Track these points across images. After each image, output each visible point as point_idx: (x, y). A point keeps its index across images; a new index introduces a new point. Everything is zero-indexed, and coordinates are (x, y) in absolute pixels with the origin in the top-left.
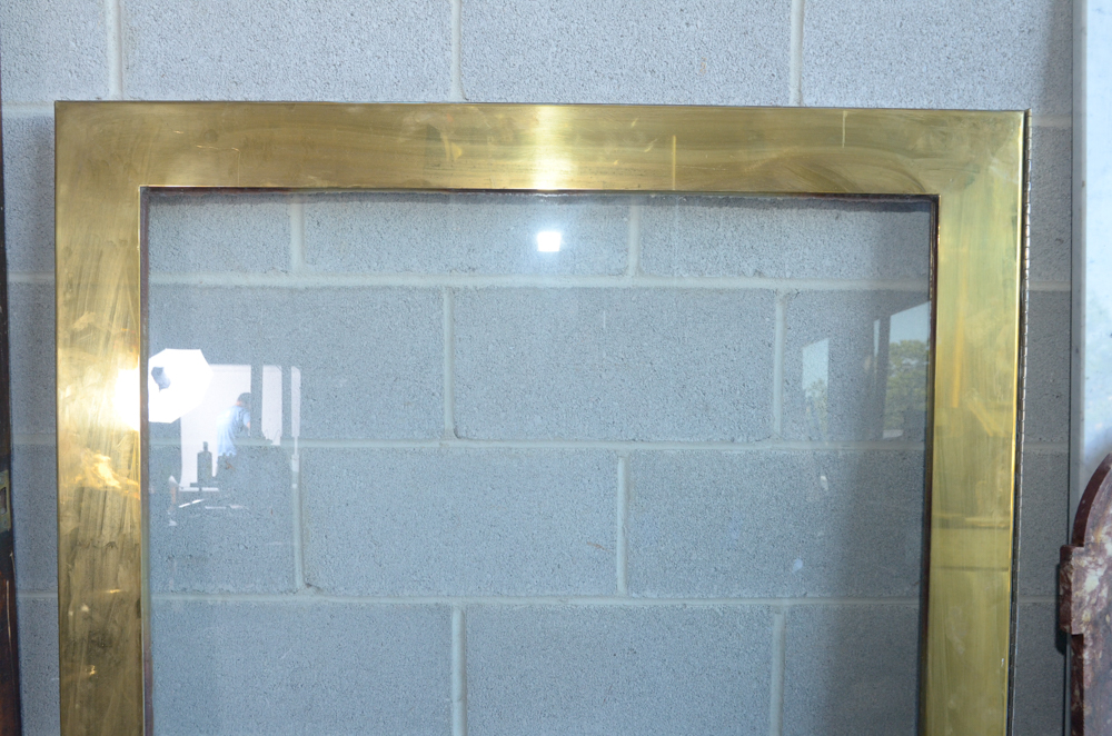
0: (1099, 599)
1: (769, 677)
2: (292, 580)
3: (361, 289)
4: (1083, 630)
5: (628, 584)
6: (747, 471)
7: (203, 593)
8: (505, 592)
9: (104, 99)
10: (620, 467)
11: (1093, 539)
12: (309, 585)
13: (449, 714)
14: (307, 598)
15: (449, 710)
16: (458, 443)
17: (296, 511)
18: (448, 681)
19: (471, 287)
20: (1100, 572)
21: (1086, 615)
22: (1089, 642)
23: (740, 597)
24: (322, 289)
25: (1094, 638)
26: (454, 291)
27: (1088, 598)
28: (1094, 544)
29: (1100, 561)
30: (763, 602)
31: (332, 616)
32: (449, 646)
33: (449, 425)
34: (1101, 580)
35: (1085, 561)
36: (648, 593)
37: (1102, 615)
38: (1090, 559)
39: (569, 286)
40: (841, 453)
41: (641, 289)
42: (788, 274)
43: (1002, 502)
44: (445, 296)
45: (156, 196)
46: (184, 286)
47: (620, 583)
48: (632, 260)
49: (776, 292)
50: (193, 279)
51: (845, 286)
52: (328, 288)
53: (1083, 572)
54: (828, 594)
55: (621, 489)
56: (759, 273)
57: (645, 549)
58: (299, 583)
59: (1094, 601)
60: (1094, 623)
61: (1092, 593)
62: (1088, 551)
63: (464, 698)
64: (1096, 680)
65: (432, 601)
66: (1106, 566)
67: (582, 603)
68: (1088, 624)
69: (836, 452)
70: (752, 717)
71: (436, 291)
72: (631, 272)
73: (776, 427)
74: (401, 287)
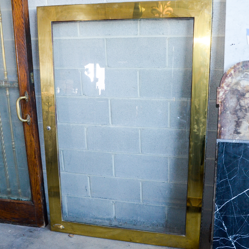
0: (222, 97)
1: (168, 114)
2: (81, 94)
3: (90, 39)
4: (219, 103)
5: (140, 95)
6: (162, 73)
7: (66, 96)
8: (118, 96)
9: (45, 6)
10: (138, 72)
11: (222, 86)
12: (84, 94)
13: (109, 119)
14: (84, 97)
15: (109, 118)
16: (109, 68)
17: (81, 81)
18: (108, 113)
19: (110, 38)
20: (223, 92)
21: (220, 101)
22: (220, 106)
23: (161, 98)
24: (83, 39)
25: (221, 105)
26: (106, 39)
27: (220, 97)
28: (222, 87)
29: (223, 90)
30: (166, 100)
31: (88, 100)
32: (108, 106)
33: (107, 64)
34: (223, 94)
35: (220, 90)
36: (144, 97)
37: (223, 101)
38: (221, 90)
39: (127, 37)
40: (180, 70)
41: (141, 38)
42: (169, 34)
43: (206, 79)
44: (105, 40)
45: (53, 23)
46: (60, 39)
47: (139, 95)
48: (139, 32)
49: (166, 38)
50: (61, 38)
51: (180, 36)
52: (85, 39)
53: (219, 92)
54: (179, 98)
55: (138, 77)
56: (163, 34)
57: (143, 89)
58: (82, 94)
59: (221, 98)
60: (221, 102)
61: (221, 96)
62: (221, 88)
63: (111, 116)
64: (221, 113)
65: (105, 98)
66: (224, 91)
67: (132, 99)
68: (220, 102)
69: (179, 70)
70: (164, 122)
71: (103, 39)
72: (139, 34)
73: (167, 65)
74: (97, 39)
